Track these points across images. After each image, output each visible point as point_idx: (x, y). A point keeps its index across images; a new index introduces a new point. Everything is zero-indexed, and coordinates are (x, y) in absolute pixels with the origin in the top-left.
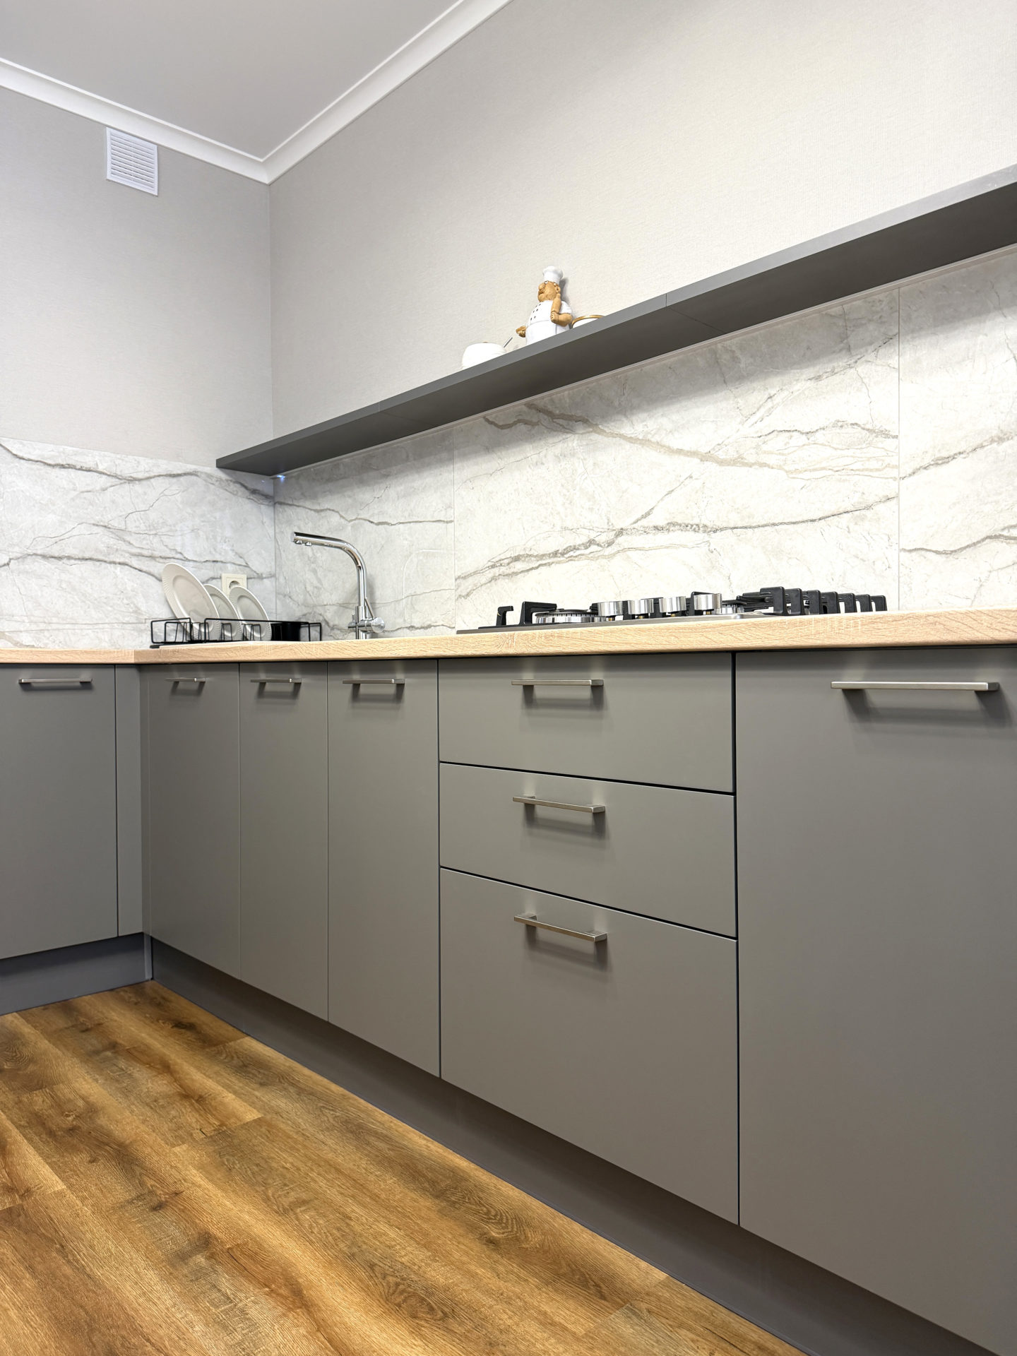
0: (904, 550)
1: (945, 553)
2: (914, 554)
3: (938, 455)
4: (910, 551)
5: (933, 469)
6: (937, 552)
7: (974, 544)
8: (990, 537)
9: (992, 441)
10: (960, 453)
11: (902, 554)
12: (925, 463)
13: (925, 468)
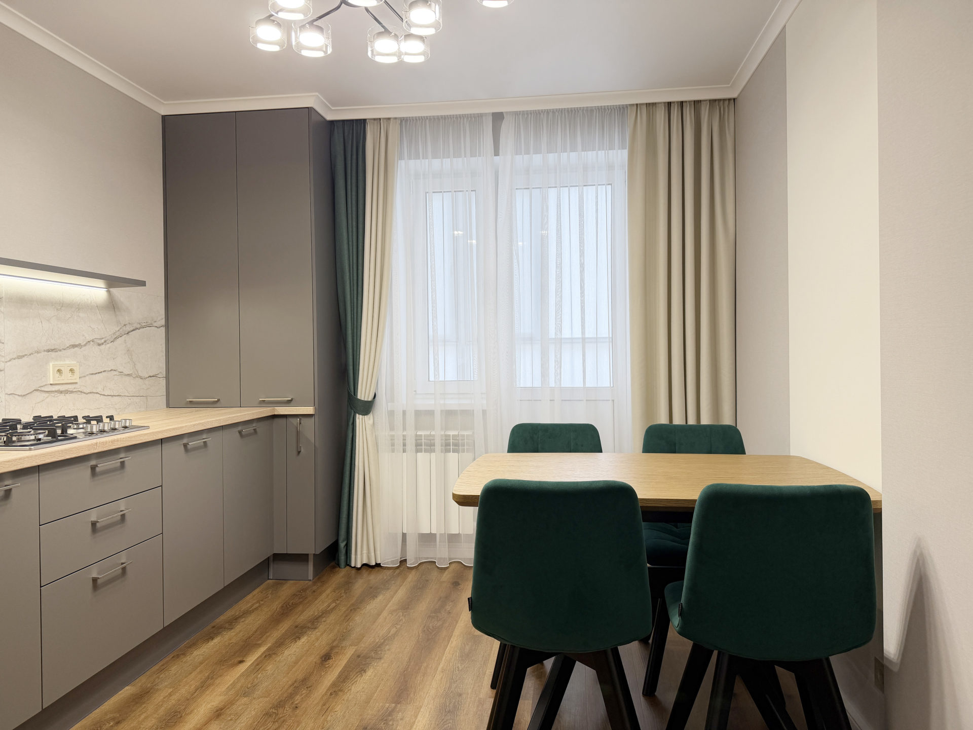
0: (7, 394)
1: (21, 396)
2: (11, 396)
3: (18, 354)
4: (9, 394)
5: (17, 360)
6: (18, 395)
7: (31, 393)
8: (35, 390)
9: (36, 352)
10: (26, 355)
11: (6, 395)
12: (14, 357)
13: (14, 359)
